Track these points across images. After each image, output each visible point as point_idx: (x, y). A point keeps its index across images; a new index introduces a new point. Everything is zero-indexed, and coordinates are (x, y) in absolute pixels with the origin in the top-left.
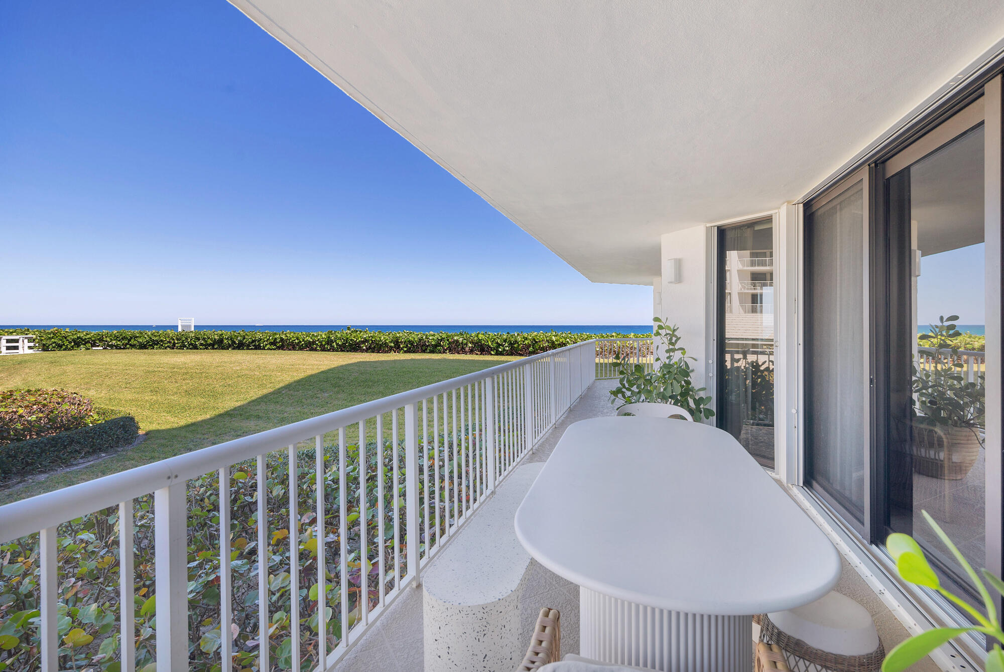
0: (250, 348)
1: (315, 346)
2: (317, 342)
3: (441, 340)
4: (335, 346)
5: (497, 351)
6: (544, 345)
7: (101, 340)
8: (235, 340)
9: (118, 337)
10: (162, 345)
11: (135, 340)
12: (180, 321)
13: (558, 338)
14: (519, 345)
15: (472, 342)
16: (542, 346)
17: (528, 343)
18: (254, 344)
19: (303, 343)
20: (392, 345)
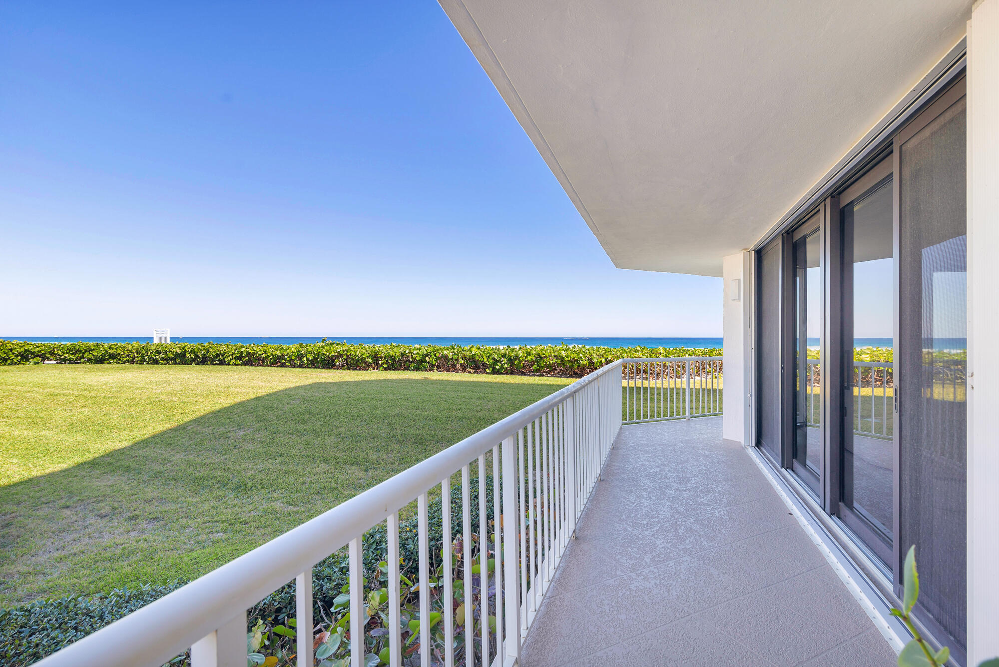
0: (214, 363)
1: (284, 361)
2: (286, 357)
3: (427, 355)
4: (305, 362)
5: (494, 368)
6: (551, 362)
7: (52, 353)
8: (198, 354)
9: (70, 350)
10: (120, 359)
11: (90, 353)
12: (155, 332)
13: (569, 352)
14: (520, 362)
15: (464, 358)
16: (548, 363)
17: (532, 359)
18: (218, 358)
19: (271, 357)
20: (370, 360)
